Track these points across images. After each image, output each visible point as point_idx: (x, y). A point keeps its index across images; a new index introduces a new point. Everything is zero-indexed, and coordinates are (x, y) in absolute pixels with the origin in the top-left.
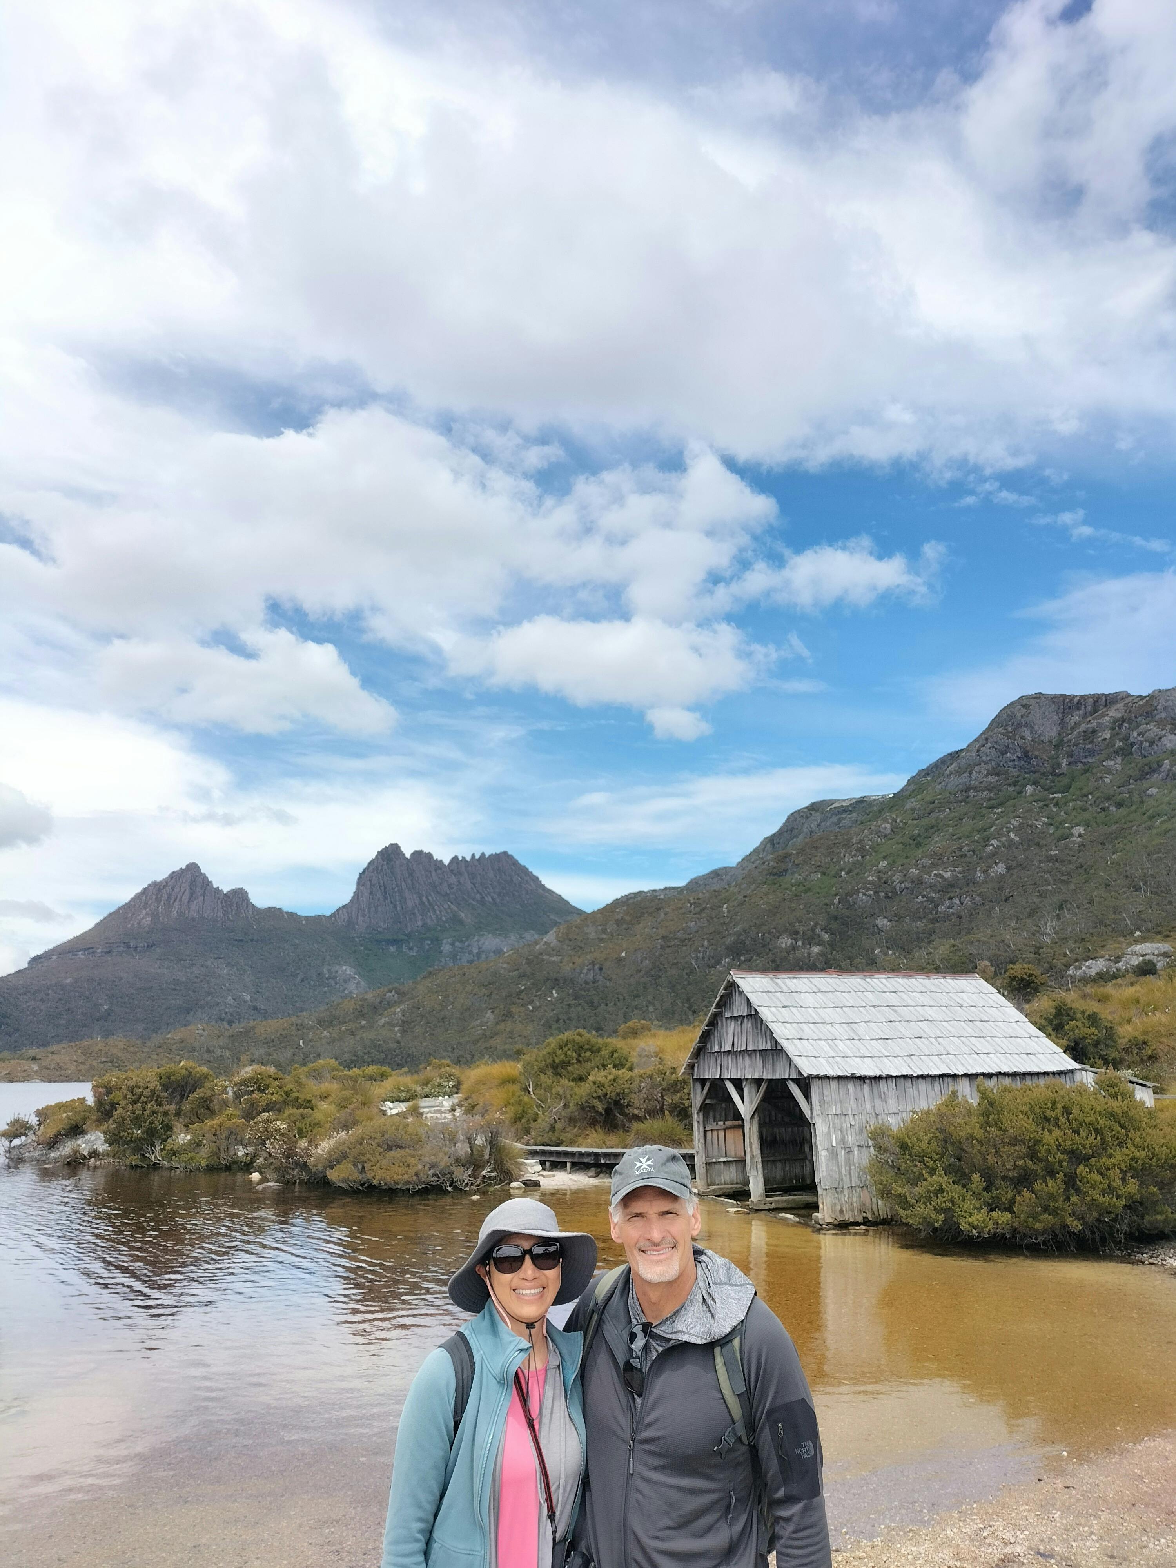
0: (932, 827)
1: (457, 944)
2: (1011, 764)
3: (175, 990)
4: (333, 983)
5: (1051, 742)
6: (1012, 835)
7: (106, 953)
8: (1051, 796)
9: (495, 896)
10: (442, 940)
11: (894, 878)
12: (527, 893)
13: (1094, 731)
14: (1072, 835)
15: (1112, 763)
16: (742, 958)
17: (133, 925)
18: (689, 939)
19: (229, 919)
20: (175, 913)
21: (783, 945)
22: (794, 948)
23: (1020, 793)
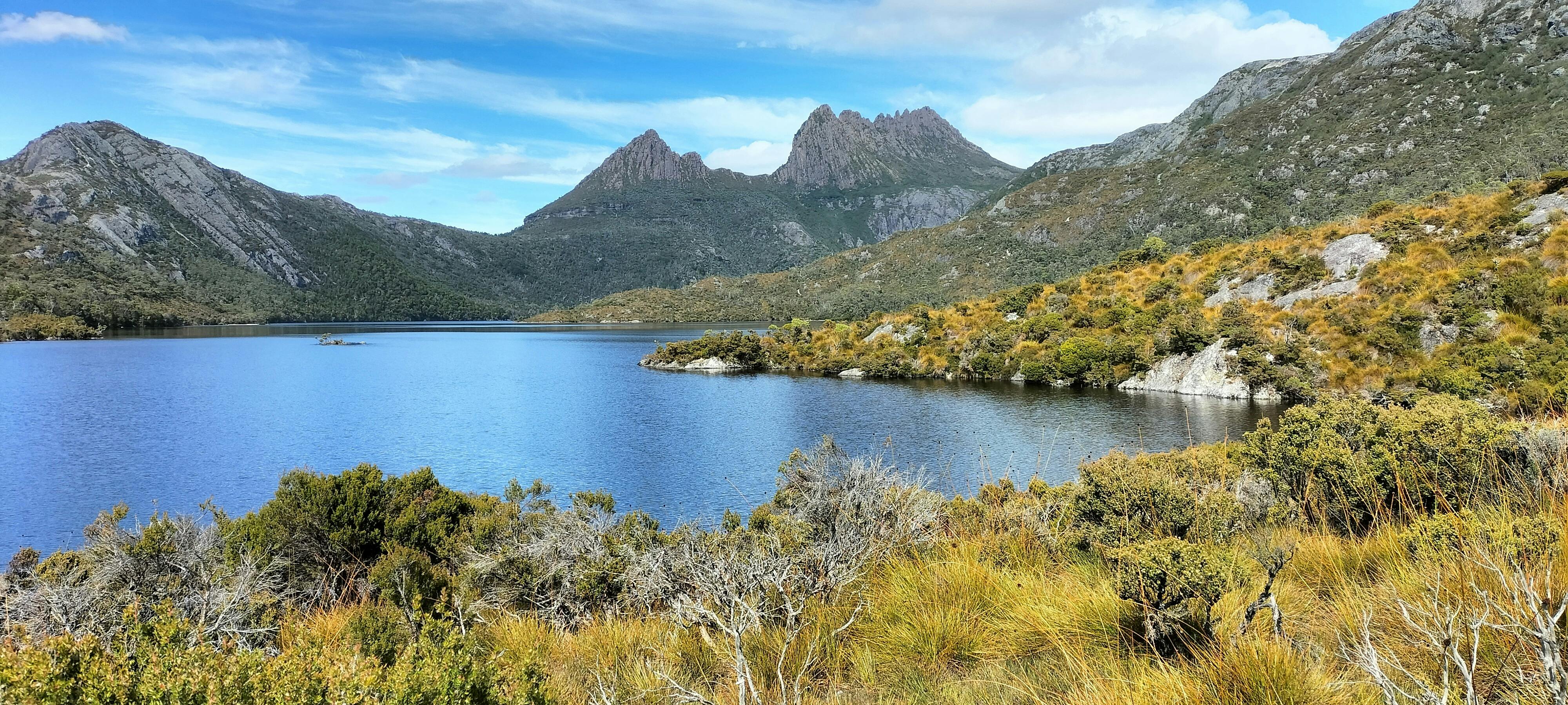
0: (1354, 103)
1: (888, 199)
2: (1435, 41)
3: (652, 244)
4: (782, 237)
5: (1475, 19)
6: (1425, 112)
8: (1468, 73)
9: (920, 152)
10: (874, 196)
11: (1314, 153)
12: (949, 148)
13: (1517, 10)
14: (1477, 113)
15: (1528, 42)
16: (1175, 224)
17: (608, 187)
18: (1126, 207)
19: (686, 181)
20: (641, 177)
21: (1211, 214)
22: (1220, 216)
23: (1439, 69)
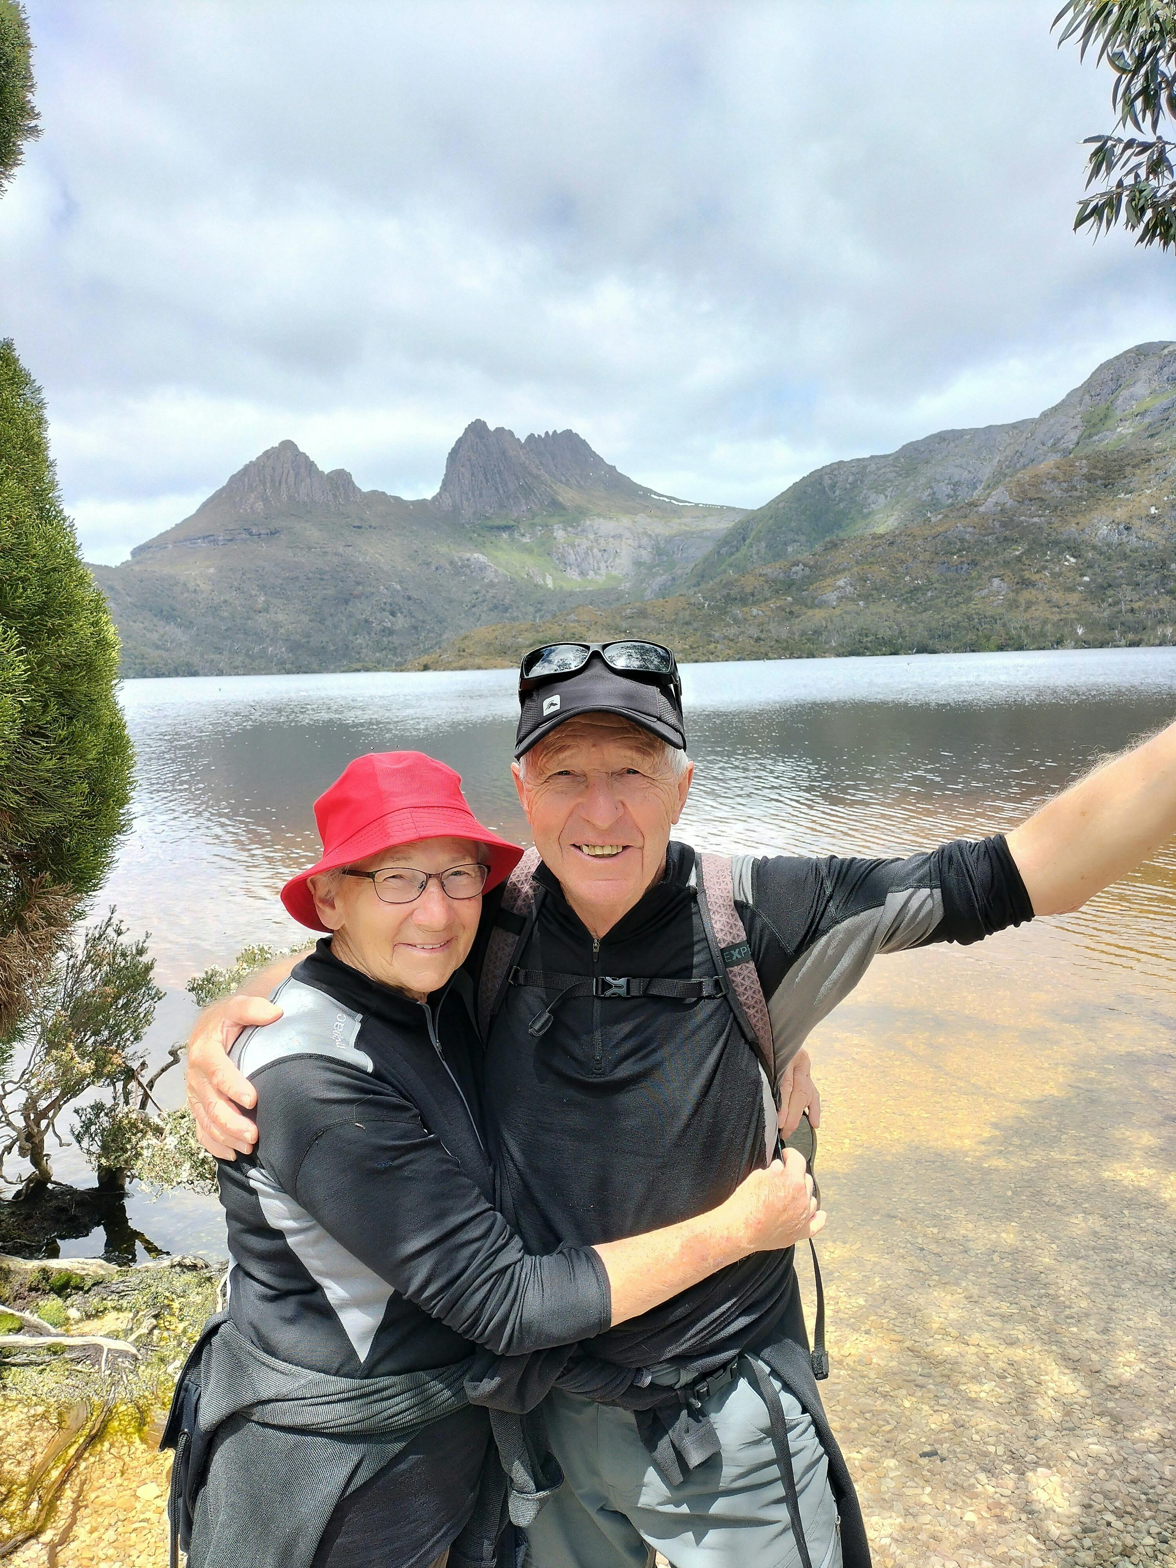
1: (569, 529)
3: (322, 579)
4: (468, 571)
7: (229, 540)
9: (578, 478)
10: (552, 526)
17: (245, 510)
19: (340, 504)
20: (284, 497)
